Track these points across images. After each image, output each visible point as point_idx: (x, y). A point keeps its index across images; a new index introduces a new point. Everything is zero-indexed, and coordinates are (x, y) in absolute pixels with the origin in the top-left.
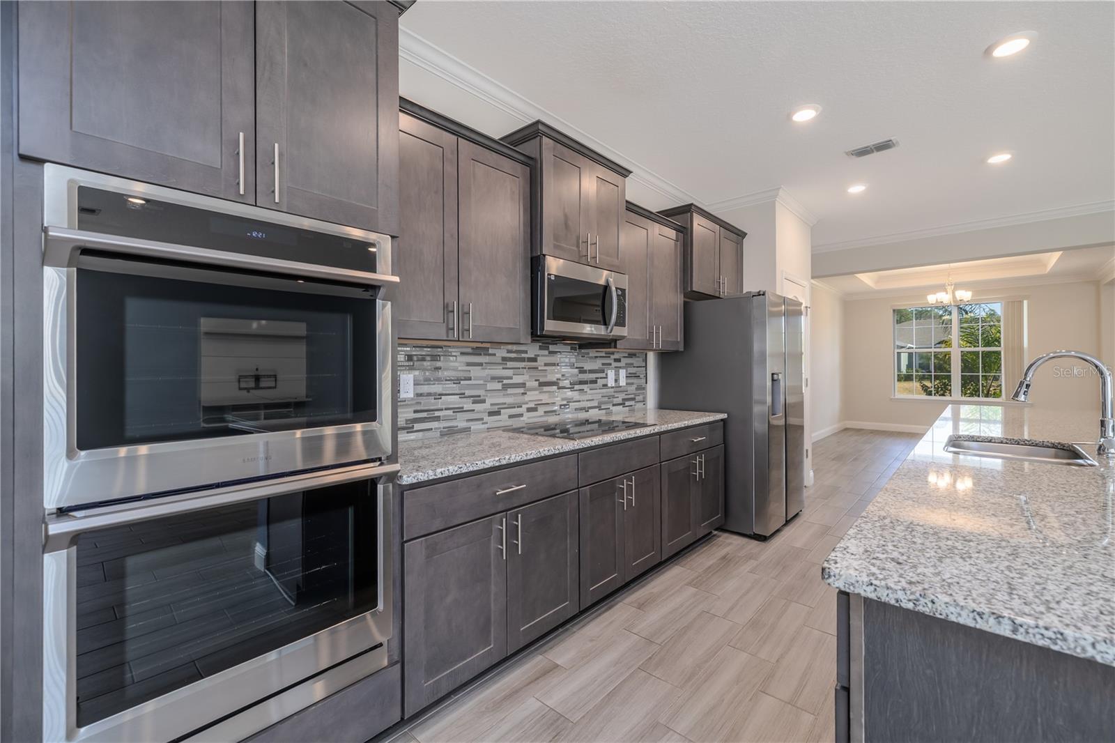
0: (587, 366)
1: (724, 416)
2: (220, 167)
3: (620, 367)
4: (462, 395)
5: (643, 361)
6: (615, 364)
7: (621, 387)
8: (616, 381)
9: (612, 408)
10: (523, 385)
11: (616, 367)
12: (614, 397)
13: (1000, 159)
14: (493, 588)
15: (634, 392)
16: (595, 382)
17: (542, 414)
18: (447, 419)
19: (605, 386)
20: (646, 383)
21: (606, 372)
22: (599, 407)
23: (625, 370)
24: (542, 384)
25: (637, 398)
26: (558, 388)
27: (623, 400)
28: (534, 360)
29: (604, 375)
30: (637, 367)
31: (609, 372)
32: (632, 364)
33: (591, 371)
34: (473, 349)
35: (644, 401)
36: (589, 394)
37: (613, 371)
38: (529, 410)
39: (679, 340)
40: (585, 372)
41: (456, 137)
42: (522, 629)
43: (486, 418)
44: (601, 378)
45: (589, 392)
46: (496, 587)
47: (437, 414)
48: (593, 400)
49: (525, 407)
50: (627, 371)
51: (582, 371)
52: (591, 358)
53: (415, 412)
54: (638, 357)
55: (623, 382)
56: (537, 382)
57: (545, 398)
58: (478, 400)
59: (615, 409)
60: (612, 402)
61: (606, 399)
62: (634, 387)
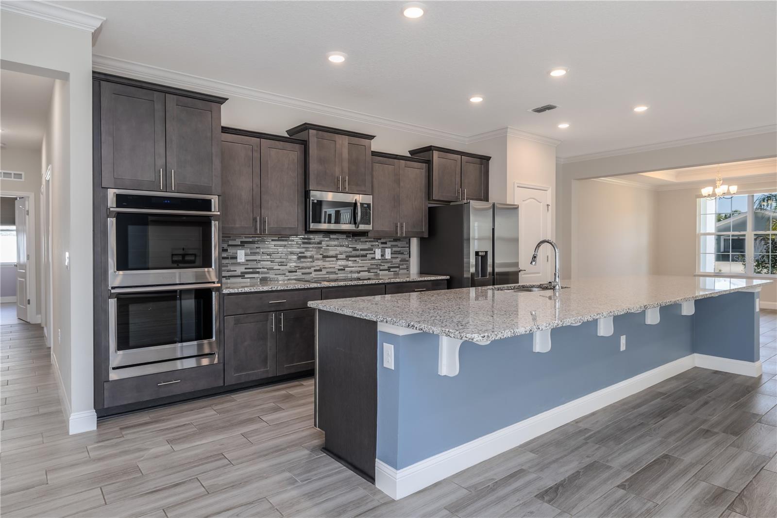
0: (359, 247)
1: (448, 277)
2: (154, 180)
3: (387, 248)
4: (272, 261)
5: (407, 243)
6: (381, 246)
7: (387, 259)
8: (382, 256)
9: (378, 272)
10: (311, 257)
11: (382, 247)
12: (380, 265)
13: (641, 109)
14: (269, 344)
15: (399, 263)
16: (365, 256)
17: (325, 273)
18: (263, 273)
19: (374, 258)
20: (410, 257)
21: (374, 250)
22: (369, 271)
23: (390, 249)
24: (324, 257)
25: (400, 266)
26: (337, 259)
27: (388, 267)
28: (320, 243)
29: (373, 252)
30: (402, 247)
31: (377, 250)
32: (397, 245)
33: (362, 250)
34: (279, 237)
35: (408, 269)
36: (361, 263)
37: (380, 250)
38: (315, 271)
39: (424, 230)
40: (358, 250)
41: (259, 139)
42: (285, 366)
43: (287, 274)
44: (370, 254)
45: (360, 262)
46: (270, 344)
47: (258, 270)
48: (364, 267)
49: (313, 269)
50: (391, 250)
51: (355, 249)
52: (361, 242)
53: (246, 269)
54: (402, 241)
55: (388, 256)
56: (322, 256)
57: (327, 264)
58: (282, 264)
59: (381, 273)
60: (380, 268)
61: (375, 267)
62: (398, 260)
